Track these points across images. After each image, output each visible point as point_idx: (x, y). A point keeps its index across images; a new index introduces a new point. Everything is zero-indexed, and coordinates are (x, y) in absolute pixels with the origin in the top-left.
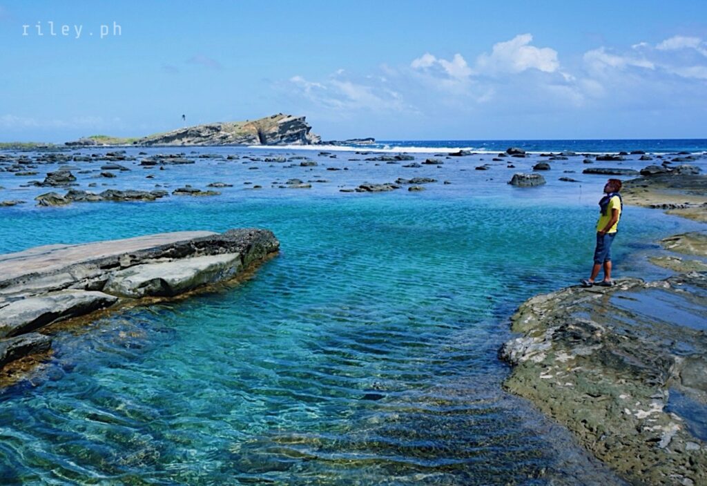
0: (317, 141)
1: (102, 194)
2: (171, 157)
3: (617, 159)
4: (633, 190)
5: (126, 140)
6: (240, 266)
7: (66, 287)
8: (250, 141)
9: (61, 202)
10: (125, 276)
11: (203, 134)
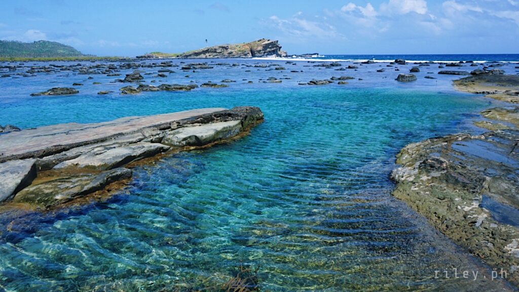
0: (285, 55)
2: (199, 64)
3: (457, 65)
4: (466, 83)
5: (172, 55)
8: (246, 55)
9: (134, 92)
11: (218, 51)
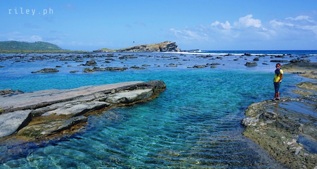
0: (180, 51)
1: (105, 69)
2: (129, 56)
3: (282, 57)
4: (287, 67)
5: (114, 50)
6: (152, 93)
7: (93, 100)
8: (156, 50)
9: (91, 71)
10: (113, 96)
11: (140, 48)
